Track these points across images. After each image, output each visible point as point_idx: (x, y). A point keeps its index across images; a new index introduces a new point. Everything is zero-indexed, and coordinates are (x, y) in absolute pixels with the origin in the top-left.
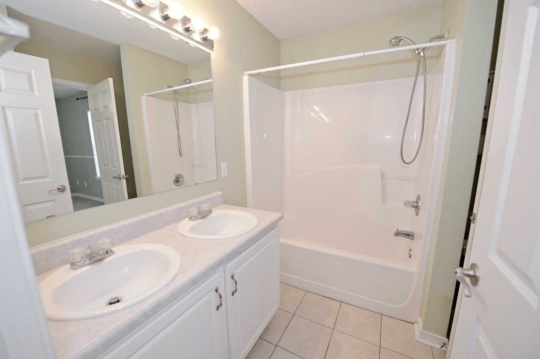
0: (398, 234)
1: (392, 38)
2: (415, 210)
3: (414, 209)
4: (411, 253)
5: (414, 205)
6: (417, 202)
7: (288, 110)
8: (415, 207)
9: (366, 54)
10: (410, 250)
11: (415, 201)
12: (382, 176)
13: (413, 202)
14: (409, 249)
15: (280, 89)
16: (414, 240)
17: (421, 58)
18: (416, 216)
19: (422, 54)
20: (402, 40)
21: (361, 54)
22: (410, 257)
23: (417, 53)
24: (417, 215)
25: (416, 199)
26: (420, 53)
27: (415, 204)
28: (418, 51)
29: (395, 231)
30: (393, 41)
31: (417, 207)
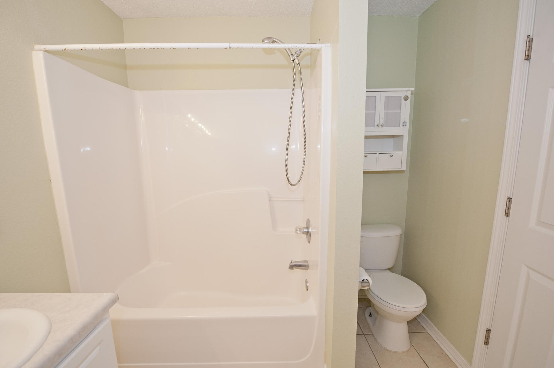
0: (293, 266)
1: (265, 37)
2: (307, 237)
3: (305, 235)
4: (308, 284)
5: (305, 232)
6: (307, 228)
7: (142, 116)
8: (306, 233)
9: (233, 45)
10: (307, 282)
11: (305, 226)
12: (270, 199)
13: (304, 228)
14: (305, 281)
15: (127, 87)
16: (309, 270)
17: (297, 66)
18: (308, 244)
19: (296, 60)
20: (276, 42)
21: (226, 45)
22: (307, 290)
23: (292, 59)
24: (309, 242)
25: (306, 224)
26: (295, 59)
27: (306, 230)
28: (292, 57)
29: (289, 264)
30: (265, 41)
31: (308, 233)
